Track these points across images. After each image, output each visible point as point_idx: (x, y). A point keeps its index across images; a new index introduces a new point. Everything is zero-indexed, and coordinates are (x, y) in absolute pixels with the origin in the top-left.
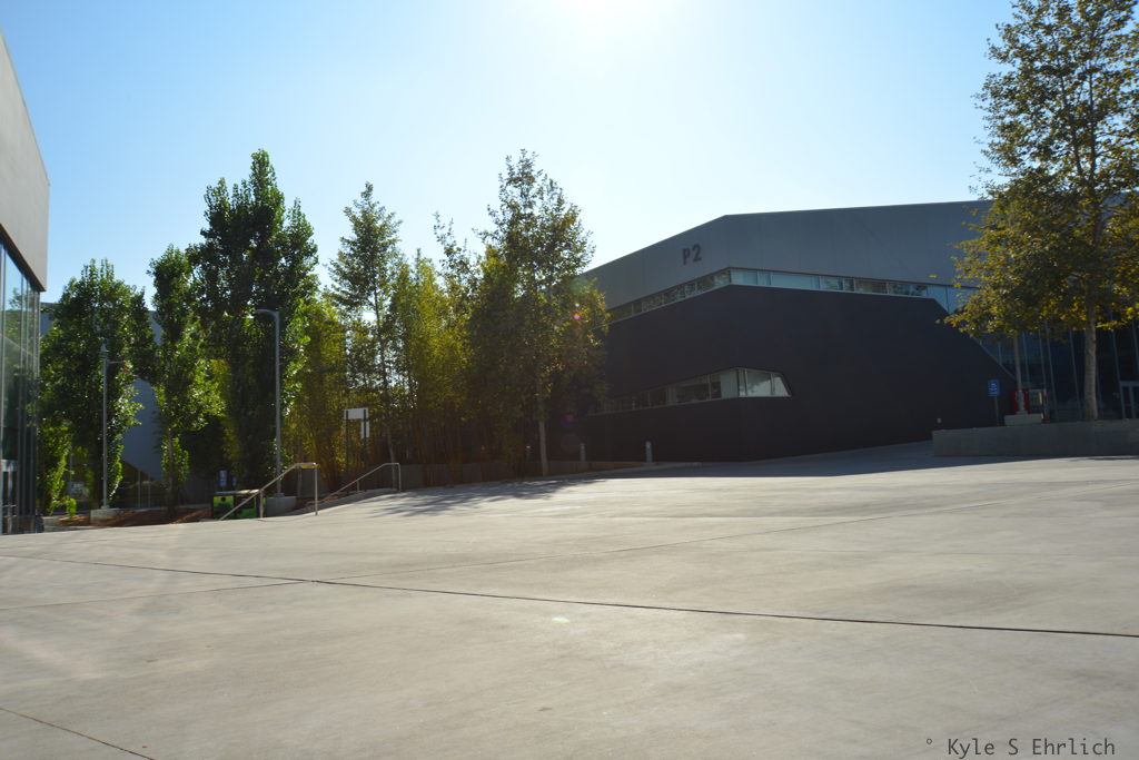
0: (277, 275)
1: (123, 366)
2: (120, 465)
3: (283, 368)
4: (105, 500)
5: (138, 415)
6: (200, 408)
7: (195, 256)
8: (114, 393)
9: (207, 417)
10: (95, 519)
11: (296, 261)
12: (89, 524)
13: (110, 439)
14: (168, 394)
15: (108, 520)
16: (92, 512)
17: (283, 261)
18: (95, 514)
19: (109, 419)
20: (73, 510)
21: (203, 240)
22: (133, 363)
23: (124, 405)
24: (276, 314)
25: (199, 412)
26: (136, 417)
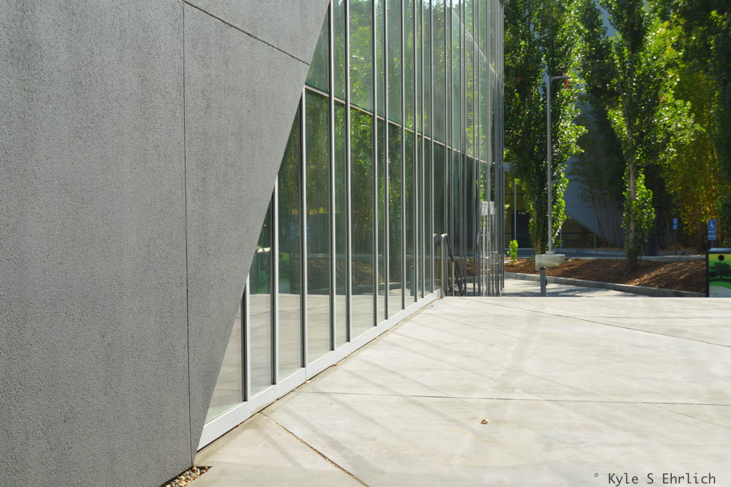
2: (563, 202)
4: (549, 245)
6: (669, 135)
8: (556, 116)
9: (679, 146)
10: (540, 266)
13: (554, 169)
14: (629, 118)
15: (555, 268)
16: (536, 256)
18: (541, 259)
19: (552, 147)
23: (567, 129)
25: (668, 140)
26: (580, 142)
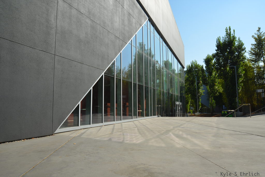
0: (235, 57)
1: (200, 82)
2: (201, 104)
3: (238, 80)
4: (198, 111)
5: (204, 93)
6: (217, 91)
7: (214, 56)
8: (199, 88)
9: (219, 93)
10: (196, 115)
11: (240, 53)
12: (195, 116)
13: (198, 98)
14: (210, 88)
15: (199, 115)
16: (196, 113)
17: (236, 53)
18: (196, 114)
19: (198, 94)
20: (192, 113)
21: (216, 52)
22: (202, 81)
23: (201, 91)
24: (235, 67)
25: (217, 92)
26: (203, 93)
